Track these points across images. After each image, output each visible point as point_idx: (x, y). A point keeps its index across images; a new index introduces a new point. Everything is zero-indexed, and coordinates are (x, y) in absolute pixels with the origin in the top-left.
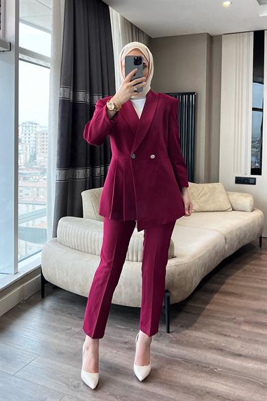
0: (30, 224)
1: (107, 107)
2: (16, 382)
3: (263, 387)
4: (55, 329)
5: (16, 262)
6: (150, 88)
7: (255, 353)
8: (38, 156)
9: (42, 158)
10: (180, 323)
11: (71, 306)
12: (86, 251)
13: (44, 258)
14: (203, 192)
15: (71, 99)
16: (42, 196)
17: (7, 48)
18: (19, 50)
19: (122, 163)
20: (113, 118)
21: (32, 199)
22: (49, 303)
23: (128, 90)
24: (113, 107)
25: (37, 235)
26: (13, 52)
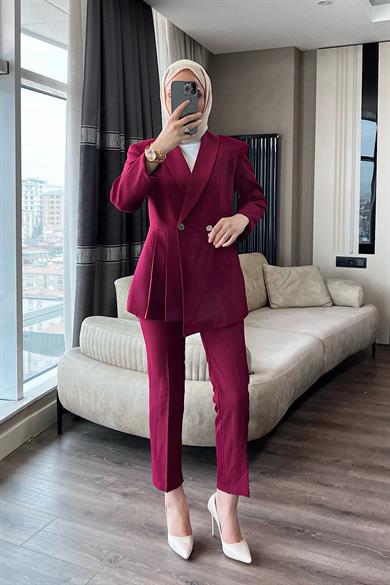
0: (35, 328)
1: (145, 157)
2: (25, 555)
3: (382, 558)
4: (79, 478)
5: (21, 382)
6: (206, 128)
7: (370, 510)
8: (44, 228)
9: (51, 232)
10: (260, 468)
11: (101, 445)
12: (123, 365)
13: (61, 377)
14: (290, 279)
15: (98, 144)
16: (51, 288)
17: (3, 70)
18: (21, 73)
19: (165, 238)
20: (154, 173)
21: (37, 292)
22: (68, 441)
23: (176, 132)
24: (154, 157)
25: (49, 344)
26: (12, 76)
